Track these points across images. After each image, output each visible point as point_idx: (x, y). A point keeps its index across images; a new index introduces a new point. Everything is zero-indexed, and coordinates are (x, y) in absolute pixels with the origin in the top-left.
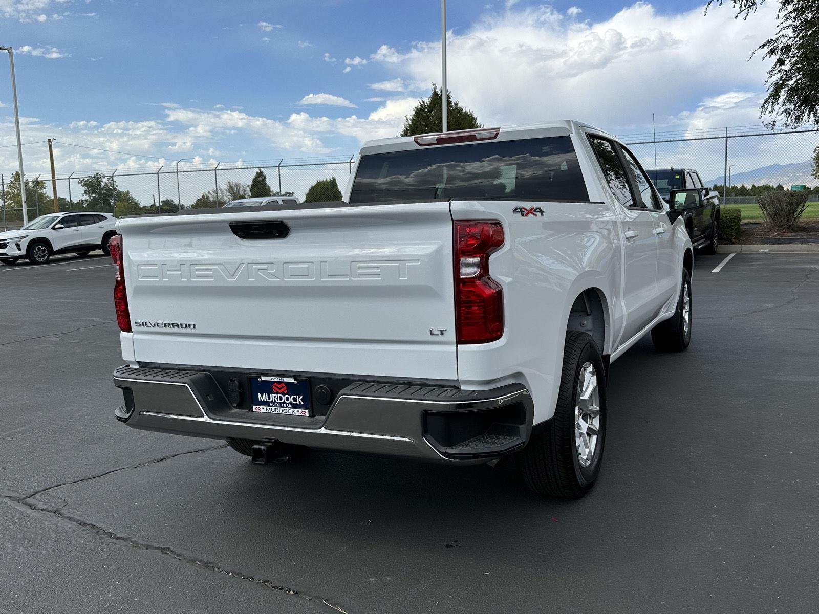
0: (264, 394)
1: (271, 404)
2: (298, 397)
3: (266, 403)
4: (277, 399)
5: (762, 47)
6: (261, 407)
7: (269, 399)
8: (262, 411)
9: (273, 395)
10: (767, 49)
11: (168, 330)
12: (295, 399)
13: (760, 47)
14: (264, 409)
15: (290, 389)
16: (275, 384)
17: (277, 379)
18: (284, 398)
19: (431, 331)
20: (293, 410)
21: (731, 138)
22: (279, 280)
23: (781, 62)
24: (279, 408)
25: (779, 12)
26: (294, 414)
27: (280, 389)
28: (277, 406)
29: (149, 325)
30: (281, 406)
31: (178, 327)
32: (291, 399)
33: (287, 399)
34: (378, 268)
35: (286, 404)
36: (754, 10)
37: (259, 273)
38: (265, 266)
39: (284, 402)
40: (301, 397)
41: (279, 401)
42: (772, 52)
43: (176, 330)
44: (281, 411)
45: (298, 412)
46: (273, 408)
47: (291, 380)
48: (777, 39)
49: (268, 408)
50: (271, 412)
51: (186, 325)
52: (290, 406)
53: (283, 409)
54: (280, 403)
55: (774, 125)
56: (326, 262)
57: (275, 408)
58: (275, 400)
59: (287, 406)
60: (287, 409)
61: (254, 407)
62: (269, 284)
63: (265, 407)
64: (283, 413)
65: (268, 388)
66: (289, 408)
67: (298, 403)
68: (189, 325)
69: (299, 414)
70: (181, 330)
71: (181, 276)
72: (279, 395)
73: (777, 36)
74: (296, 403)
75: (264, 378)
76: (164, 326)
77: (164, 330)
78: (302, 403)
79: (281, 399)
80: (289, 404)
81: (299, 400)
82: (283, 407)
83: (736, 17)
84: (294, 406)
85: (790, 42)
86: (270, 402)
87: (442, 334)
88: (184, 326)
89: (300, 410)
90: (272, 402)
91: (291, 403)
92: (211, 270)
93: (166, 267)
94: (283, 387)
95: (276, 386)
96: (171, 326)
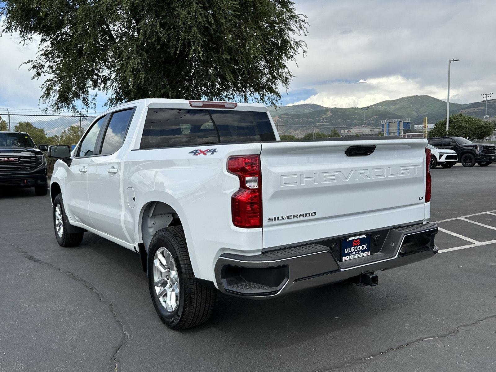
0: (348, 249)
3: (348, 254)
4: (354, 250)
7: (350, 251)
8: (347, 259)
9: (353, 248)
11: (296, 219)
12: (363, 247)
13: (25, 63)
14: (348, 258)
15: (362, 242)
17: (356, 238)
19: (419, 198)
22: (369, 179)
26: (363, 256)
29: (281, 218)
30: (356, 254)
31: (303, 216)
33: (359, 248)
37: (361, 176)
38: (363, 171)
39: (358, 251)
41: (355, 251)
42: (34, 67)
43: (302, 218)
45: (365, 254)
47: (364, 236)
48: (37, 60)
50: (352, 258)
51: (310, 214)
54: (356, 252)
59: (359, 252)
61: (343, 258)
62: (366, 182)
63: (348, 257)
65: (351, 244)
69: (366, 255)
70: (305, 218)
71: (314, 181)
72: (355, 247)
73: (37, 58)
75: (350, 239)
76: (292, 217)
81: (365, 247)
84: (363, 251)
86: (350, 253)
89: (366, 253)
90: (352, 252)
91: (361, 250)
92: (334, 176)
93: (304, 176)
94: (358, 241)
95: (355, 242)
96: (298, 216)
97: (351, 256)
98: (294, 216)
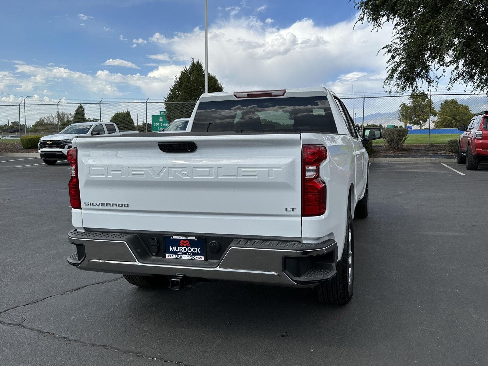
0: (174, 247)
1: (178, 253)
2: (197, 248)
3: (175, 253)
4: (183, 250)
5: (383, 48)
6: (171, 255)
7: (177, 250)
8: (172, 257)
9: (180, 247)
10: (386, 50)
11: (109, 207)
12: (195, 250)
13: (382, 48)
14: (173, 256)
15: (192, 244)
16: (182, 241)
17: (183, 238)
18: (187, 249)
19: (286, 209)
20: (194, 256)
21: (366, 99)
22: (190, 177)
23: (393, 57)
24: (183, 256)
25: (393, 30)
26: (194, 259)
27: (185, 244)
28: (183, 254)
29: (95, 205)
30: (185, 254)
31: (116, 206)
32: (192, 250)
33: (190, 250)
34: (255, 171)
35: (189, 253)
36: (381, 28)
37: (176, 173)
38: (181, 169)
39: (187, 252)
40: (199, 248)
41: (184, 251)
42: (389, 51)
43: (115, 207)
44: (185, 257)
45: (196, 258)
46: (180, 256)
47: (193, 238)
48: (392, 45)
49: (176, 255)
50: (178, 258)
51: (122, 205)
52: (191, 254)
53: (187, 256)
54: (185, 252)
55: (390, 92)
56: (221, 167)
57: (181, 255)
58: (181, 250)
59: (189, 254)
60: (190, 256)
61: (167, 255)
62: (183, 180)
64: (186, 258)
65: (177, 243)
66: (191, 255)
67: (197, 252)
68: (124, 205)
69: (198, 259)
70: (118, 208)
71: (121, 175)
72: (184, 248)
73: (392, 43)
74: (195, 252)
75: (174, 237)
76: (106, 205)
77: (106, 208)
78: (199, 252)
79: (185, 249)
80: (190, 253)
81: (198, 250)
82: (187, 255)
83: (372, 31)
84: (194, 254)
85: (398, 47)
86: (178, 252)
87: (293, 210)
88: (121, 205)
89: (198, 257)
90: (179, 252)
91: (192, 252)
92: (143, 171)
93: (111, 169)
94: (187, 242)
95: (182, 242)
96: (111, 205)
97: (178, 255)
98: (107, 204)
